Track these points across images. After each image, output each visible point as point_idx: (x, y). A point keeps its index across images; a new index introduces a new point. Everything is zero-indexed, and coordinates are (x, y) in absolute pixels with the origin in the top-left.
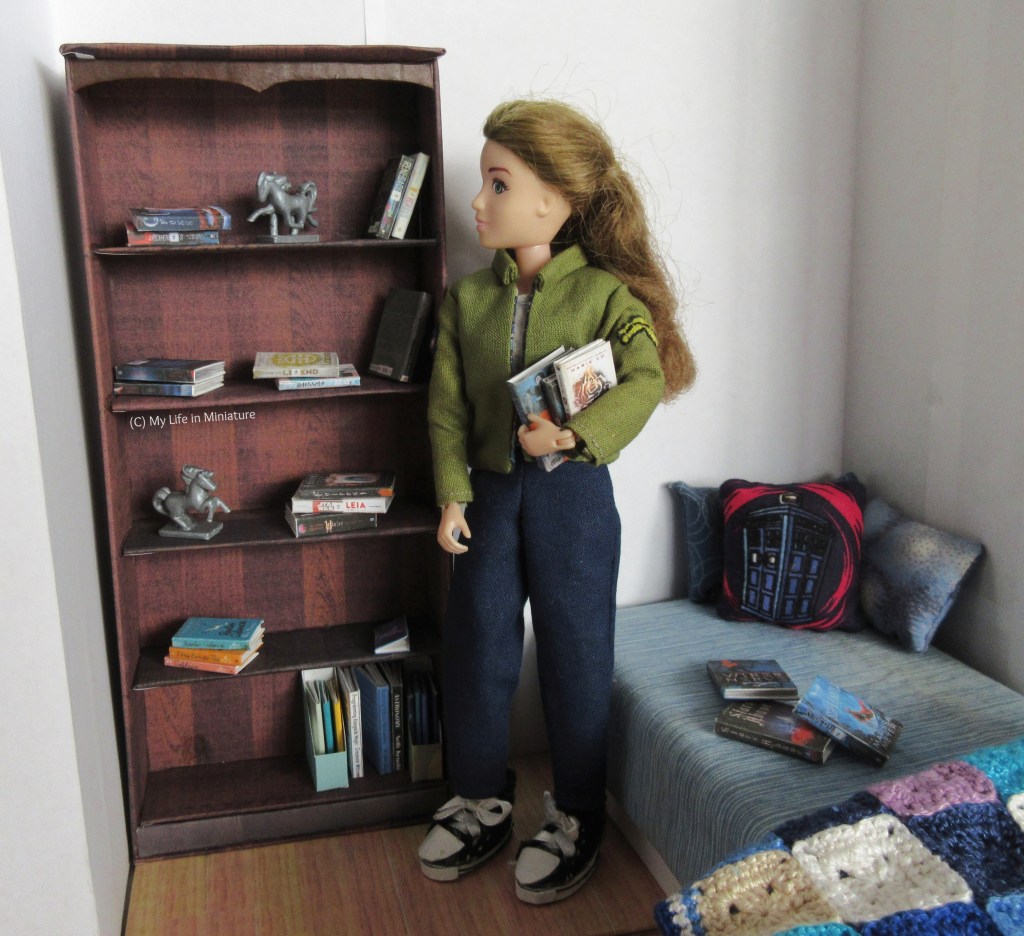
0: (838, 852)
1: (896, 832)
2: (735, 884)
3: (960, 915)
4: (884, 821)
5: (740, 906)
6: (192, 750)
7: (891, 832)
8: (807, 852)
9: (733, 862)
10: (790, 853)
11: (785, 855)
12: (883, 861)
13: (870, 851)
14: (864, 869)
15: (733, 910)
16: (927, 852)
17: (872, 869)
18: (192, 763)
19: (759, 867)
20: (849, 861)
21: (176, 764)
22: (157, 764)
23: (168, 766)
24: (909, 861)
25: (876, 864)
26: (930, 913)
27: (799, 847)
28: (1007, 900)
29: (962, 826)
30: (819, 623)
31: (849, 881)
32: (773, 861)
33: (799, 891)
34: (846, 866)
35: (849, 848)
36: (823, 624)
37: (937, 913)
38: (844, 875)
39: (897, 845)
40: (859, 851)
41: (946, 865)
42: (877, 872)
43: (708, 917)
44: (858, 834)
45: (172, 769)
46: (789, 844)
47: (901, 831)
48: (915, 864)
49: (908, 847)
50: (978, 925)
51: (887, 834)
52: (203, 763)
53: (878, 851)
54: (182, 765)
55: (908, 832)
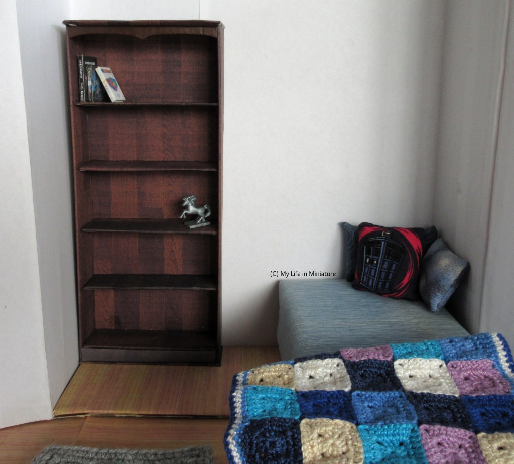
0: (312, 368)
1: (340, 365)
2: (266, 372)
3: (340, 394)
4: (337, 360)
5: (264, 380)
6: (114, 322)
7: (338, 365)
8: (300, 367)
9: (270, 365)
10: (293, 366)
11: (291, 366)
12: (329, 375)
13: (325, 370)
14: (320, 376)
15: (261, 380)
16: (347, 373)
17: (323, 377)
18: (114, 328)
19: (279, 368)
20: (315, 372)
21: (106, 328)
22: (98, 326)
23: (103, 328)
24: (339, 376)
25: (326, 376)
26: (329, 392)
27: (298, 364)
28: (364, 392)
29: (368, 367)
30: (393, 294)
31: (311, 380)
32: (286, 368)
33: (288, 378)
34: (312, 373)
35: (317, 367)
36: (395, 295)
37: (331, 393)
38: (311, 377)
39: (338, 370)
40: (320, 369)
41: (349, 378)
42: (323, 379)
43: (250, 380)
44: (323, 363)
45: (104, 329)
46: (295, 363)
47: (342, 365)
48: (340, 377)
49: (341, 371)
50: (346, 399)
51: (335, 365)
52: (117, 328)
53: (329, 371)
54: (109, 328)
55: (344, 366)
